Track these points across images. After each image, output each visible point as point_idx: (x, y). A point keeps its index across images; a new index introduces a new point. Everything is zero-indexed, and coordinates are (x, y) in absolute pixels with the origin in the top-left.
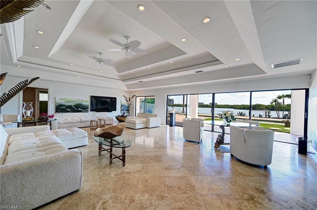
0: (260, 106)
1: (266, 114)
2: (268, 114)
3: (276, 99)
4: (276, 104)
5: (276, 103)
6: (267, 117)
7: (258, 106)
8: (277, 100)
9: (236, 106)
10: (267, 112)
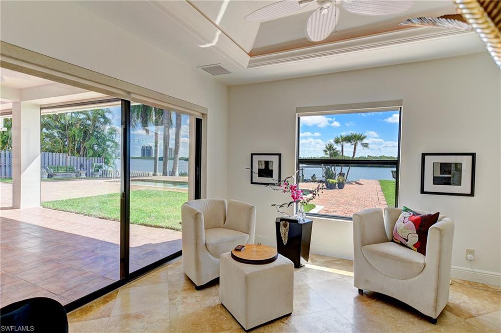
5: (332, 152)
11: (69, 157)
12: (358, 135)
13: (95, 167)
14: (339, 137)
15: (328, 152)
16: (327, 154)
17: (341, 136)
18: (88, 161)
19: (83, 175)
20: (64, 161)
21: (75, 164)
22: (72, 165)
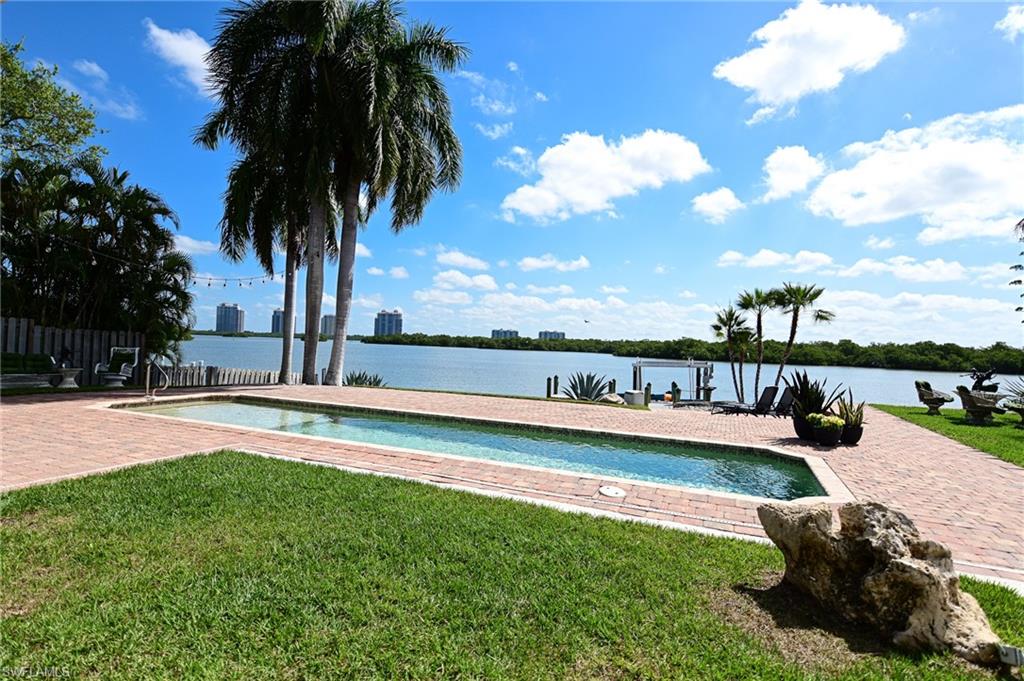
1: (698, 383)
3: (733, 313)
4: (730, 335)
6: (702, 397)
8: (736, 314)
10: (702, 370)
11: (38, 330)
12: (803, 288)
14: (752, 293)
15: (724, 330)
16: (722, 334)
17: (757, 292)
18: (96, 341)
19: (70, 383)
20: (22, 339)
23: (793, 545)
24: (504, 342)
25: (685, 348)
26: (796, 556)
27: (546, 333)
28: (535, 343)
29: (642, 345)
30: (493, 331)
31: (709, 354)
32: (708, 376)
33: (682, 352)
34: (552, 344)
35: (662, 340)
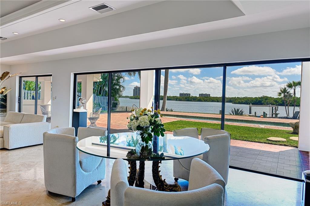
0: (267, 100)
1: (273, 112)
2: (276, 112)
3: (285, 89)
4: (285, 96)
5: (286, 94)
6: (274, 116)
7: (265, 100)
8: (287, 89)
9: (236, 100)
10: (274, 108)
13: (113, 104)
14: (292, 82)
21: (101, 102)
22: (99, 102)
23: (294, 127)
24: (186, 98)
25: (264, 100)
26: (294, 128)
27: (202, 94)
28: (199, 98)
29: (245, 99)
30: (180, 94)
31: (275, 103)
32: (276, 110)
33: (263, 102)
34: (206, 99)
35: (254, 97)
